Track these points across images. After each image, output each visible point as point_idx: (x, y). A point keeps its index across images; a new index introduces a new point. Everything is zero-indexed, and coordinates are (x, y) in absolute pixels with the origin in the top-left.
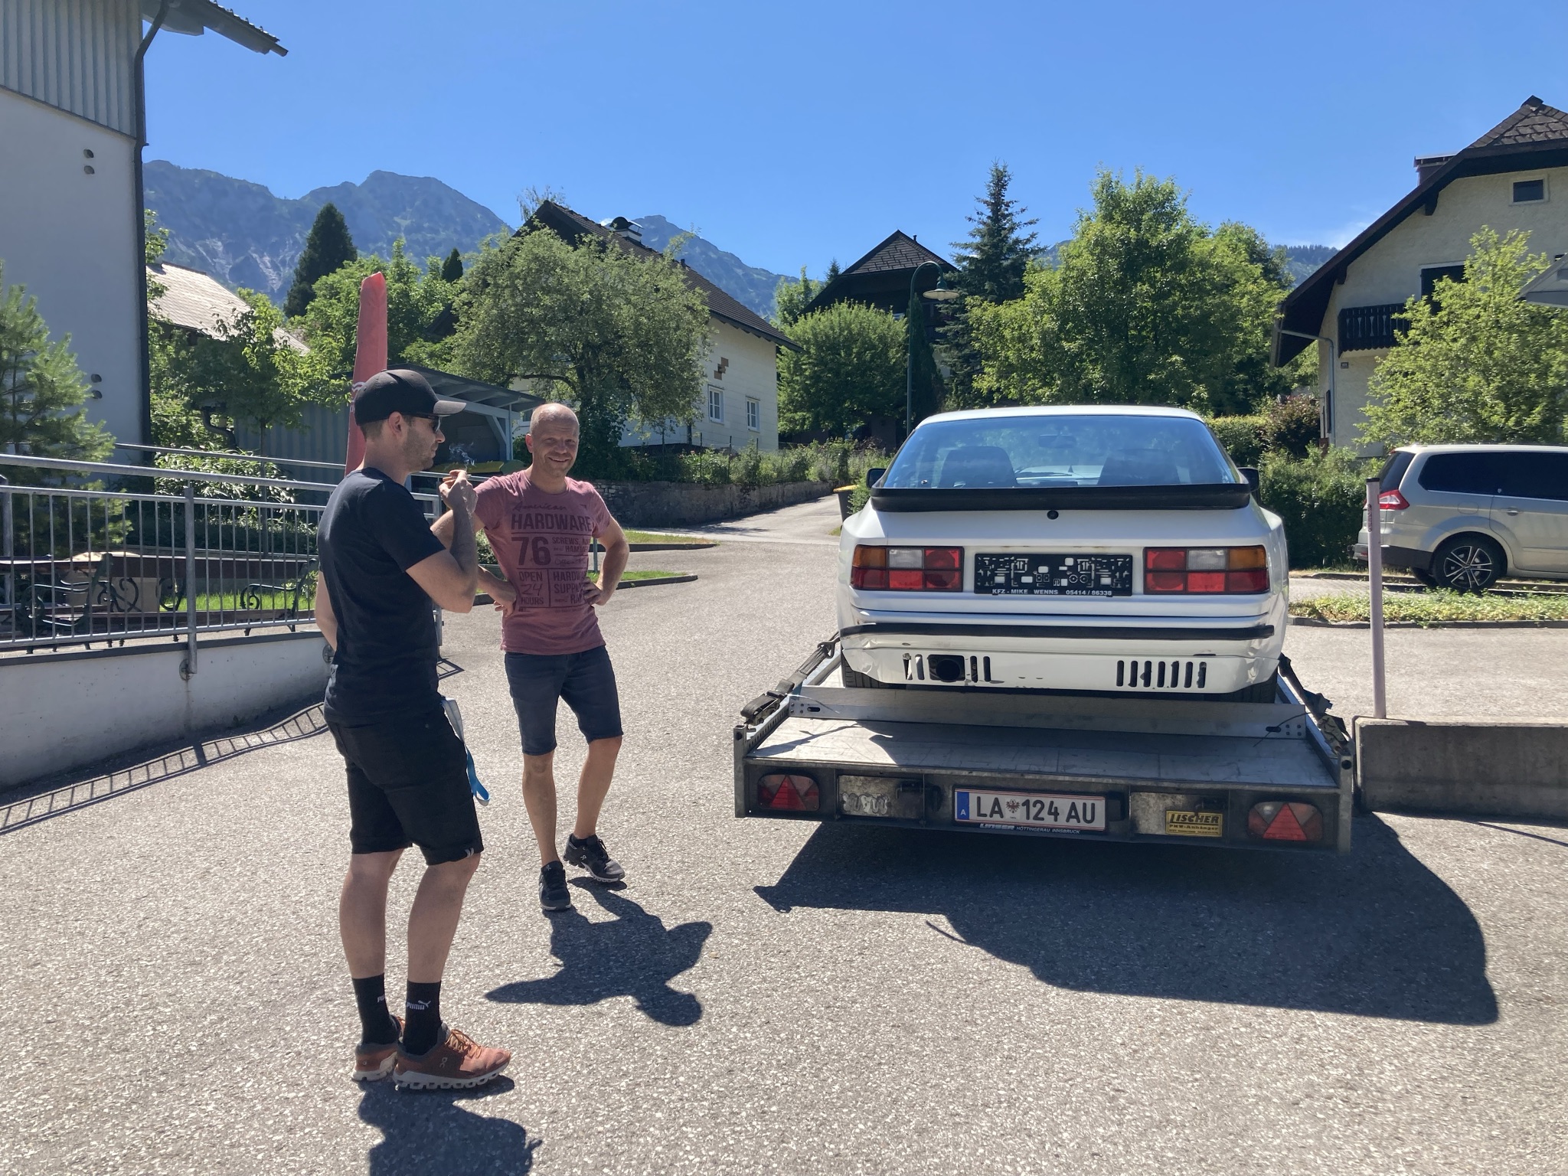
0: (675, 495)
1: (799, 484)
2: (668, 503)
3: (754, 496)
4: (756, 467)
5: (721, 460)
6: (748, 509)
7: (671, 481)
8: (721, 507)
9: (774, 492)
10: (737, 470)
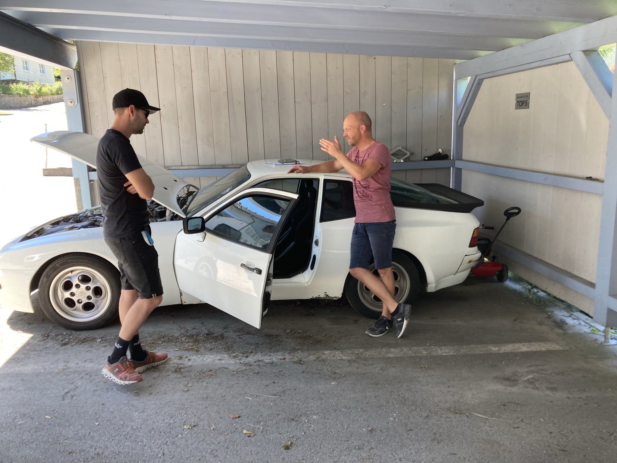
0: (7, 99)
1: (60, 95)
2: (5, 101)
3: (41, 99)
4: (41, 89)
5: (25, 87)
6: (38, 104)
7: (5, 94)
8: (27, 103)
9: (49, 98)
10: (33, 90)
